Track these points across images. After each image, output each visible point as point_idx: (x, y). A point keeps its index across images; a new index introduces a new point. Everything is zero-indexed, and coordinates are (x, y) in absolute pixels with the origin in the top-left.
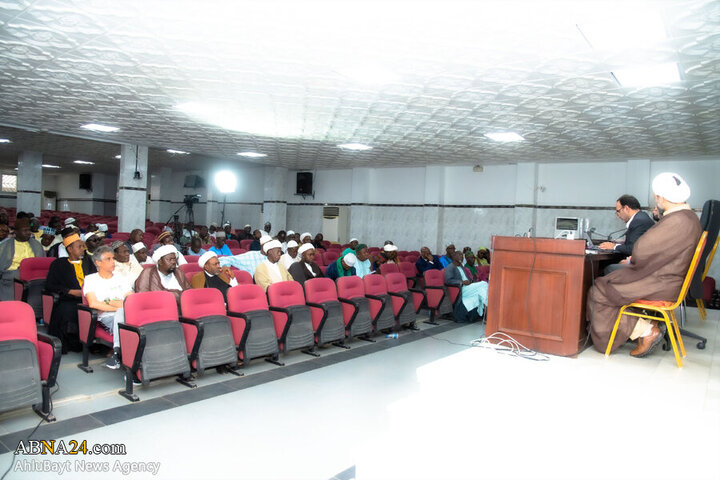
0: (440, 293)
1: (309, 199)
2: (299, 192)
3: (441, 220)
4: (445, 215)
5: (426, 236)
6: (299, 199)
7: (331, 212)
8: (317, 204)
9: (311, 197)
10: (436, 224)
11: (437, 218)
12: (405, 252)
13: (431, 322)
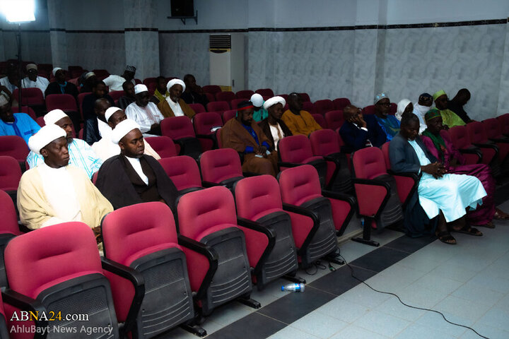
0: (380, 191)
1: (190, 25)
2: (175, 14)
3: (381, 49)
4: (388, 41)
5: (357, 75)
6: (176, 24)
7: (220, 42)
8: (201, 31)
9: (192, 21)
10: (374, 55)
11: (375, 46)
12: (327, 101)
13: (365, 240)
